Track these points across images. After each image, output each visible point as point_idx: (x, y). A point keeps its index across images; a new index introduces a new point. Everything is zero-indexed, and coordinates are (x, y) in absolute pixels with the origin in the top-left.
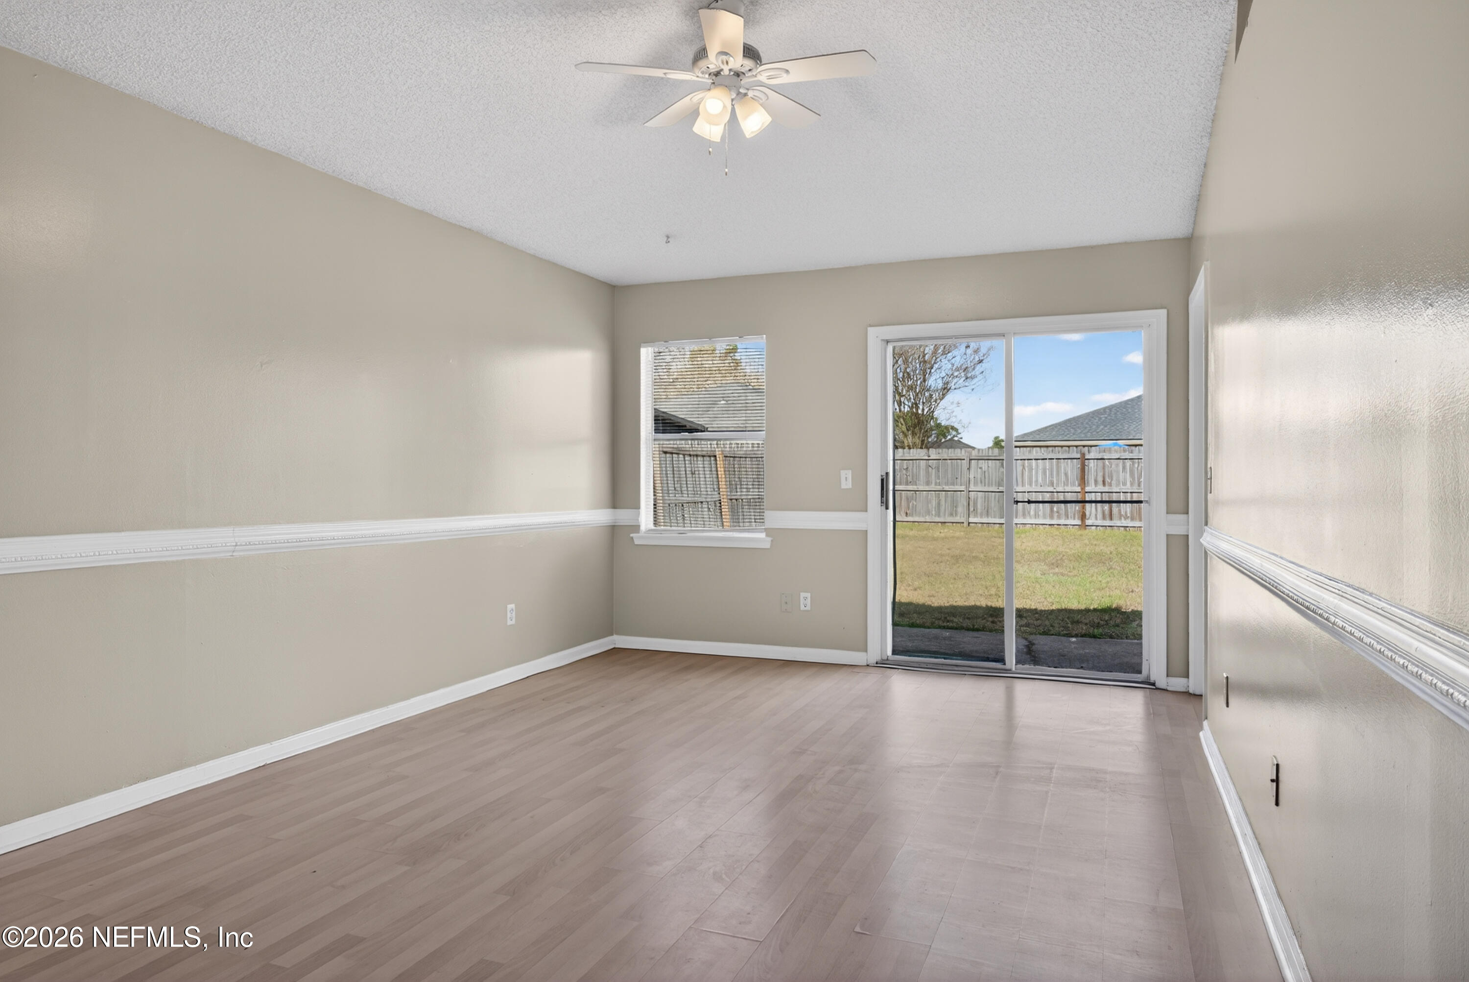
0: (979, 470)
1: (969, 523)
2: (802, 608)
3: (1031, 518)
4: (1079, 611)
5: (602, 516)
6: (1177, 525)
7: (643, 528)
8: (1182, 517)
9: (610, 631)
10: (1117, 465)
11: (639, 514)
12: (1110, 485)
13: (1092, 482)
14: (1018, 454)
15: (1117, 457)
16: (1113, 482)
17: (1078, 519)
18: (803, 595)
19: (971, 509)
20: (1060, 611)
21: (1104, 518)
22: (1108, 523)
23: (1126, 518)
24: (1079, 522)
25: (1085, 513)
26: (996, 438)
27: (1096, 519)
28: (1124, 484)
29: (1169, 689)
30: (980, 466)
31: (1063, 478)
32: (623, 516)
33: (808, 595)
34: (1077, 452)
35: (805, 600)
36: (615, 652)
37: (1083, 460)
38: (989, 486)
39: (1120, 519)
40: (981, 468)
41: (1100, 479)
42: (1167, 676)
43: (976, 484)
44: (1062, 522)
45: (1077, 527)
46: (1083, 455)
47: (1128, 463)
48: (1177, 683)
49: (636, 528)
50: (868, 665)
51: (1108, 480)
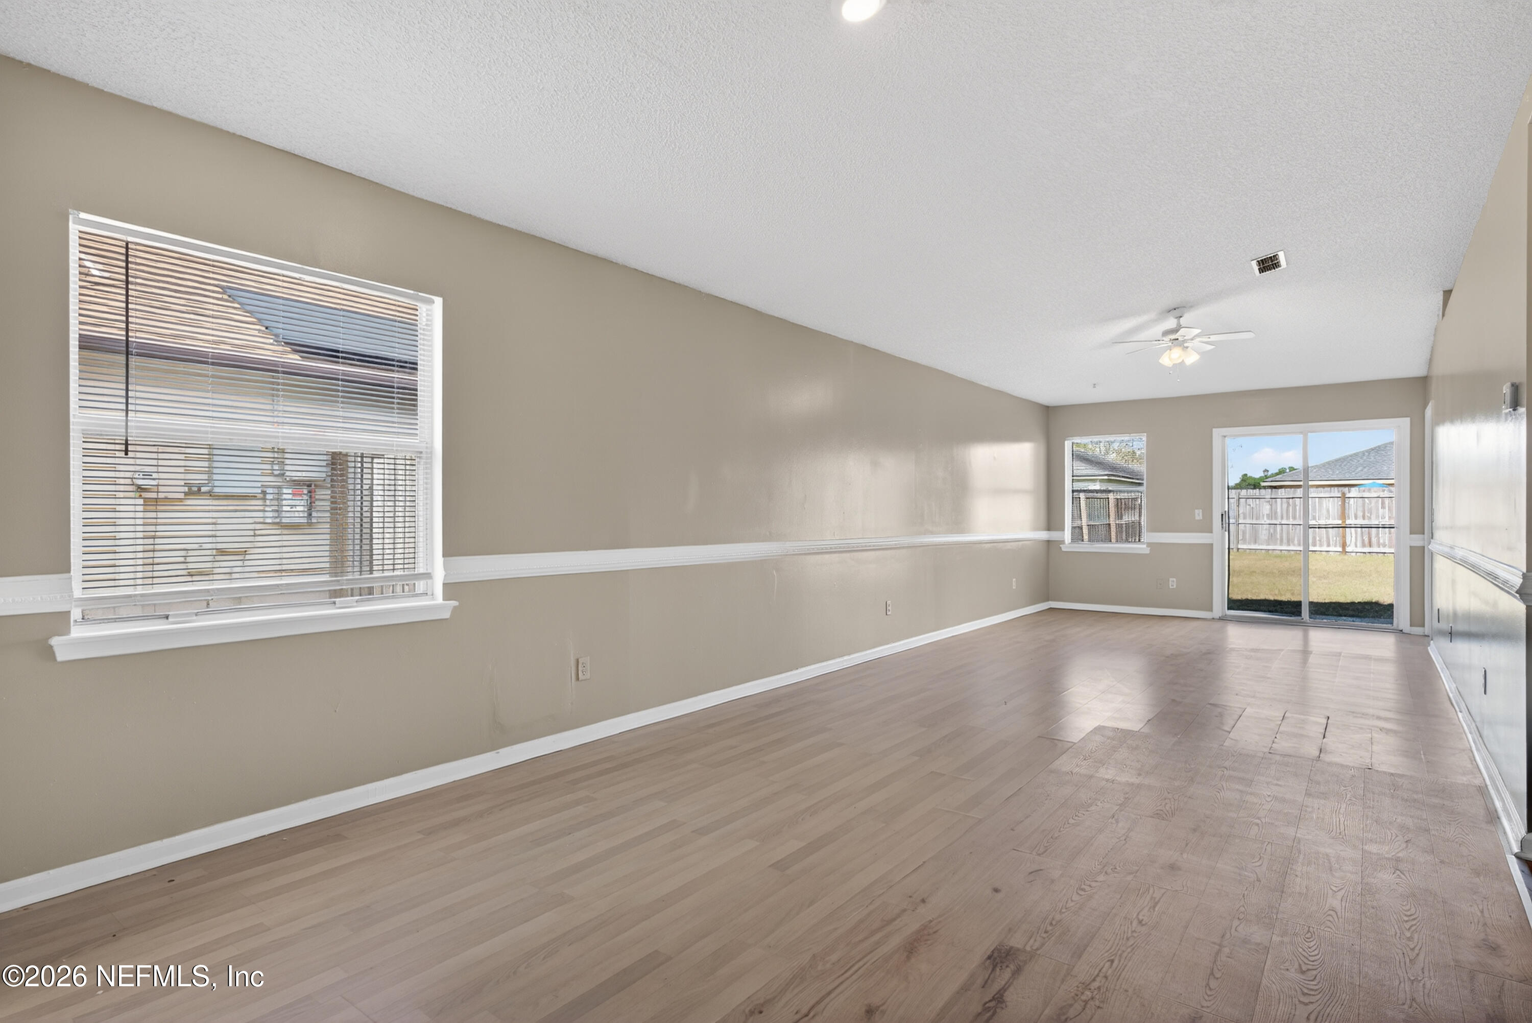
0: (1248, 507)
1: (1238, 549)
2: (1171, 587)
3: (1294, 545)
4: (1347, 604)
5: (1043, 535)
6: (1417, 540)
7: (1067, 542)
8: (1421, 536)
9: (1047, 599)
10: (1377, 502)
11: (1064, 534)
12: (1370, 518)
13: (1352, 515)
14: (1283, 494)
15: (1376, 496)
16: (1372, 516)
17: (1340, 546)
18: (1171, 579)
19: (1240, 537)
20: (1331, 603)
21: (1364, 546)
22: (1367, 550)
23: (1384, 546)
24: (1340, 549)
25: (1346, 542)
26: (1246, 475)
27: (1356, 546)
28: (1383, 517)
29: (1412, 633)
30: (1248, 503)
31: (1324, 512)
32: (1054, 535)
33: (1175, 579)
34: (1339, 492)
35: (1173, 583)
36: (1051, 609)
37: (1344, 498)
38: (1257, 519)
39: (1379, 547)
40: (1250, 505)
41: (1360, 514)
42: (1411, 626)
43: (1245, 518)
44: (1325, 548)
45: (1338, 553)
46: (1344, 494)
47: (1387, 501)
48: (1417, 630)
49: (1063, 542)
50: (1213, 619)
51: (1367, 514)
